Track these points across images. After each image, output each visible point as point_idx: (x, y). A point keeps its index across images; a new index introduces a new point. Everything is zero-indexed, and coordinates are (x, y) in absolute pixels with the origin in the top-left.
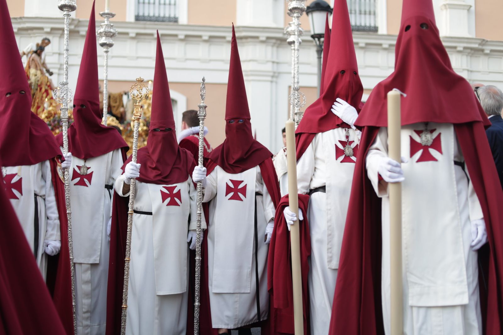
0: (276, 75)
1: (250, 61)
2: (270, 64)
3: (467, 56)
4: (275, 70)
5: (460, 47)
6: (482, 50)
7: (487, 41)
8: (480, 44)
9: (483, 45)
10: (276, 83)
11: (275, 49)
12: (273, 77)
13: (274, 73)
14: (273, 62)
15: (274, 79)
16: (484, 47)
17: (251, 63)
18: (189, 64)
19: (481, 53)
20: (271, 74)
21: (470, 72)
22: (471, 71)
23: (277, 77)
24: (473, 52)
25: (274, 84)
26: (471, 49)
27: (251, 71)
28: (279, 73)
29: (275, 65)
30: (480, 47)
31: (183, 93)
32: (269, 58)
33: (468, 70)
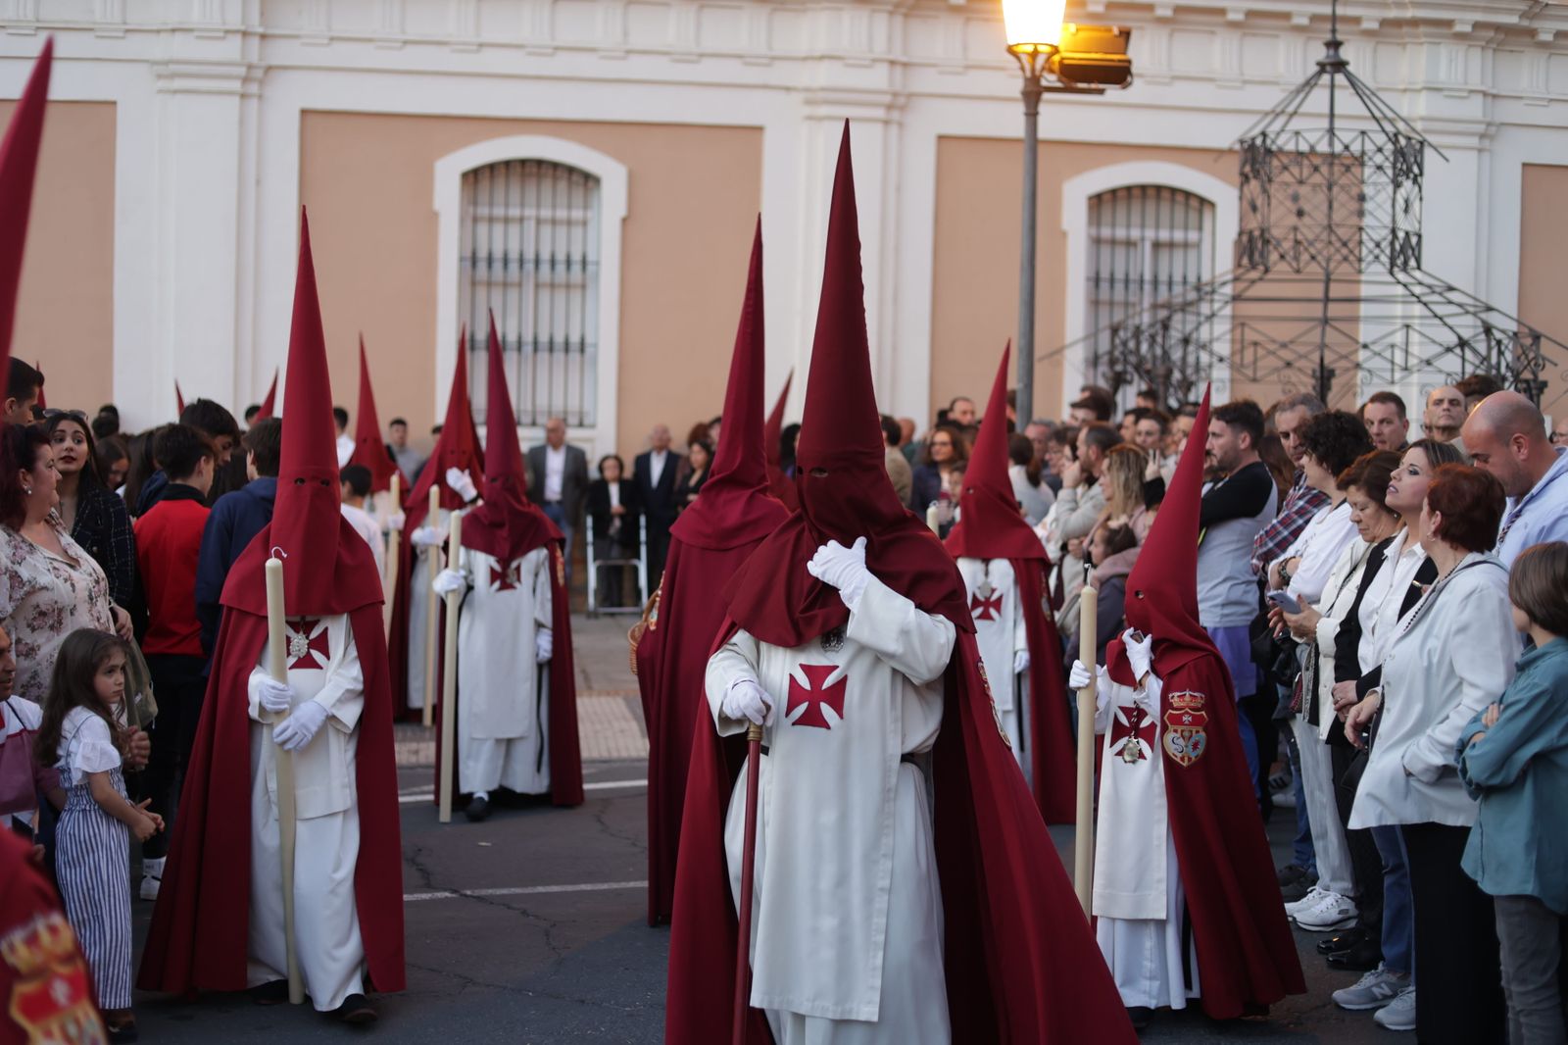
0: (901, 100)
1: (822, 58)
2: (882, 70)
3: (1483, 48)
4: (898, 87)
5: (1463, 22)
6: (1532, 33)
7: (1547, 5)
8: (1523, 15)
9: (1534, 17)
10: (901, 125)
11: (898, 20)
12: (889, 107)
13: (895, 95)
14: (892, 63)
15: (895, 115)
16: (1536, 24)
17: (825, 65)
18: (638, 67)
19: (1527, 40)
20: (887, 99)
21: (1489, 100)
22: (1495, 96)
23: (902, 108)
24: (1501, 36)
25: (894, 130)
26: (1498, 28)
27: (823, 89)
28: (910, 96)
29: (898, 70)
30: (1525, 23)
31: (618, 155)
32: (880, 48)
33: (1485, 94)
